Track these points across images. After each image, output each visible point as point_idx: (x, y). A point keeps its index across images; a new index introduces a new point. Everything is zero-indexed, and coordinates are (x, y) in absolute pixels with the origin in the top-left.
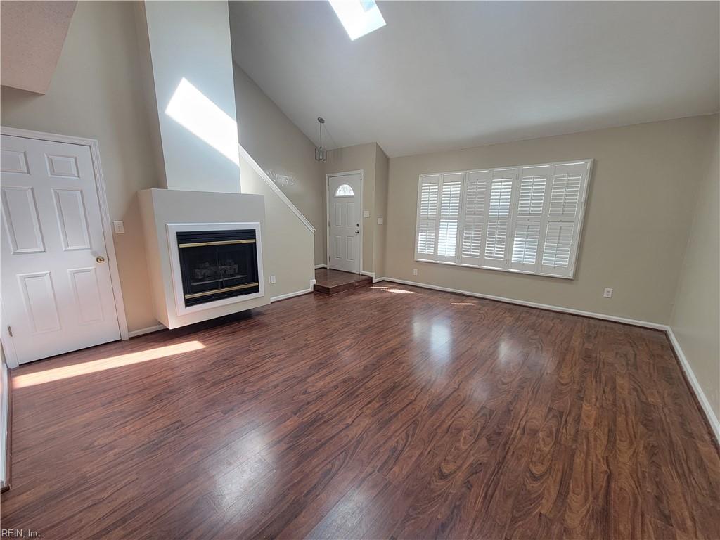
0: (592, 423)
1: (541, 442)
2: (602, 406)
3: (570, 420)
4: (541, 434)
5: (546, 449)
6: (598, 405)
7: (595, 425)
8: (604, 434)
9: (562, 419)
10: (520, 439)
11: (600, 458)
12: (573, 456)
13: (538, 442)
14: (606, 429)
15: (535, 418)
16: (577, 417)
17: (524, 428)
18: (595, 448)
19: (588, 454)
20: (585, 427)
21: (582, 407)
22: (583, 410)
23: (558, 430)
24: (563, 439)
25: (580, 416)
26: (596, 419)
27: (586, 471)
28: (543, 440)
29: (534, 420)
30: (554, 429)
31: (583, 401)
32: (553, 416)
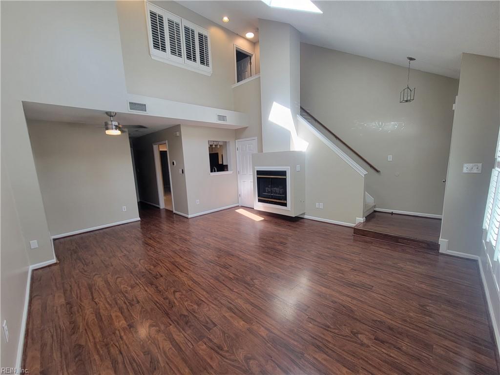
0: (113, 315)
1: (126, 287)
2: (114, 333)
3: (125, 306)
4: (130, 289)
5: (122, 286)
6: (117, 332)
7: (111, 315)
8: (104, 315)
9: (129, 303)
10: (134, 281)
11: (100, 302)
12: (111, 293)
13: (127, 286)
14: (104, 319)
15: (139, 292)
16: (123, 311)
17: (138, 285)
18: (104, 304)
19: (106, 299)
20: (115, 309)
21: (125, 320)
22: (123, 319)
23: (125, 297)
24: (120, 295)
25: (122, 313)
26: (113, 319)
27: (103, 293)
28: (126, 288)
29: (138, 290)
30: (127, 295)
31: (128, 325)
32: (133, 300)
